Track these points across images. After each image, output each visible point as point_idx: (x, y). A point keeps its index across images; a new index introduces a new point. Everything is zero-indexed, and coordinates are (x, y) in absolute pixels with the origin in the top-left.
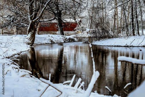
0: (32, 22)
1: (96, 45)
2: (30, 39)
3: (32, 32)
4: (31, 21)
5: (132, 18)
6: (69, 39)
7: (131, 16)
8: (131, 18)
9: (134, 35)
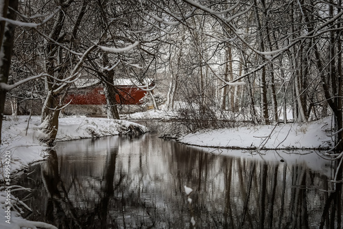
0: (52, 93)
1: (187, 144)
2: (47, 130)
3: (52, 115)
4: (50, 92)
5: (263, 87)
6: (130, 127)
7: (261, 82)
8: (261, 85)
9: (268, 122)
